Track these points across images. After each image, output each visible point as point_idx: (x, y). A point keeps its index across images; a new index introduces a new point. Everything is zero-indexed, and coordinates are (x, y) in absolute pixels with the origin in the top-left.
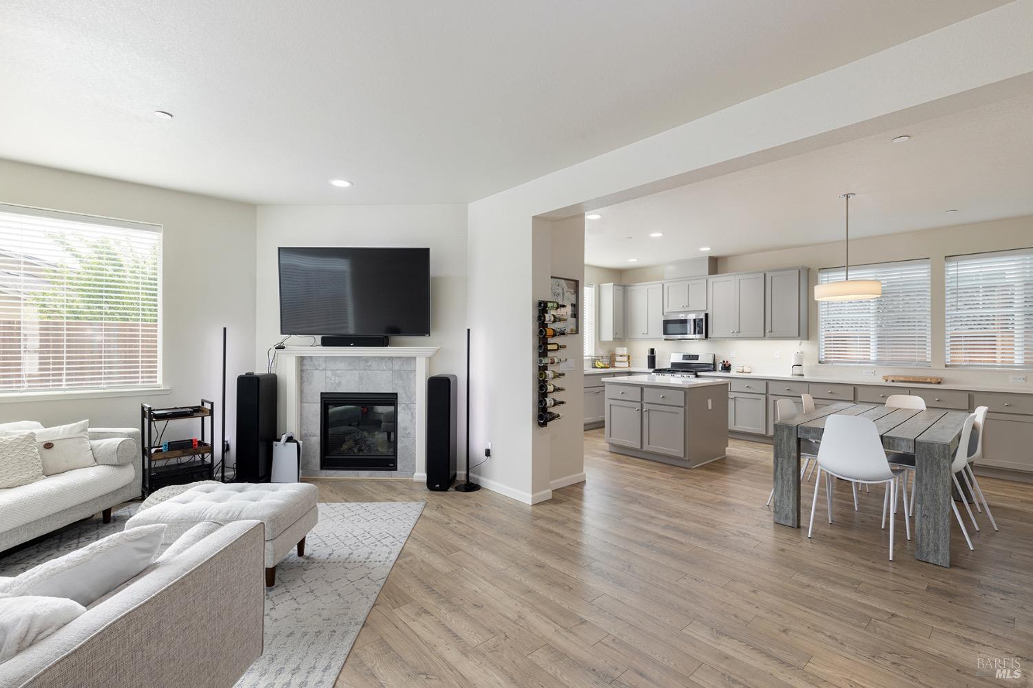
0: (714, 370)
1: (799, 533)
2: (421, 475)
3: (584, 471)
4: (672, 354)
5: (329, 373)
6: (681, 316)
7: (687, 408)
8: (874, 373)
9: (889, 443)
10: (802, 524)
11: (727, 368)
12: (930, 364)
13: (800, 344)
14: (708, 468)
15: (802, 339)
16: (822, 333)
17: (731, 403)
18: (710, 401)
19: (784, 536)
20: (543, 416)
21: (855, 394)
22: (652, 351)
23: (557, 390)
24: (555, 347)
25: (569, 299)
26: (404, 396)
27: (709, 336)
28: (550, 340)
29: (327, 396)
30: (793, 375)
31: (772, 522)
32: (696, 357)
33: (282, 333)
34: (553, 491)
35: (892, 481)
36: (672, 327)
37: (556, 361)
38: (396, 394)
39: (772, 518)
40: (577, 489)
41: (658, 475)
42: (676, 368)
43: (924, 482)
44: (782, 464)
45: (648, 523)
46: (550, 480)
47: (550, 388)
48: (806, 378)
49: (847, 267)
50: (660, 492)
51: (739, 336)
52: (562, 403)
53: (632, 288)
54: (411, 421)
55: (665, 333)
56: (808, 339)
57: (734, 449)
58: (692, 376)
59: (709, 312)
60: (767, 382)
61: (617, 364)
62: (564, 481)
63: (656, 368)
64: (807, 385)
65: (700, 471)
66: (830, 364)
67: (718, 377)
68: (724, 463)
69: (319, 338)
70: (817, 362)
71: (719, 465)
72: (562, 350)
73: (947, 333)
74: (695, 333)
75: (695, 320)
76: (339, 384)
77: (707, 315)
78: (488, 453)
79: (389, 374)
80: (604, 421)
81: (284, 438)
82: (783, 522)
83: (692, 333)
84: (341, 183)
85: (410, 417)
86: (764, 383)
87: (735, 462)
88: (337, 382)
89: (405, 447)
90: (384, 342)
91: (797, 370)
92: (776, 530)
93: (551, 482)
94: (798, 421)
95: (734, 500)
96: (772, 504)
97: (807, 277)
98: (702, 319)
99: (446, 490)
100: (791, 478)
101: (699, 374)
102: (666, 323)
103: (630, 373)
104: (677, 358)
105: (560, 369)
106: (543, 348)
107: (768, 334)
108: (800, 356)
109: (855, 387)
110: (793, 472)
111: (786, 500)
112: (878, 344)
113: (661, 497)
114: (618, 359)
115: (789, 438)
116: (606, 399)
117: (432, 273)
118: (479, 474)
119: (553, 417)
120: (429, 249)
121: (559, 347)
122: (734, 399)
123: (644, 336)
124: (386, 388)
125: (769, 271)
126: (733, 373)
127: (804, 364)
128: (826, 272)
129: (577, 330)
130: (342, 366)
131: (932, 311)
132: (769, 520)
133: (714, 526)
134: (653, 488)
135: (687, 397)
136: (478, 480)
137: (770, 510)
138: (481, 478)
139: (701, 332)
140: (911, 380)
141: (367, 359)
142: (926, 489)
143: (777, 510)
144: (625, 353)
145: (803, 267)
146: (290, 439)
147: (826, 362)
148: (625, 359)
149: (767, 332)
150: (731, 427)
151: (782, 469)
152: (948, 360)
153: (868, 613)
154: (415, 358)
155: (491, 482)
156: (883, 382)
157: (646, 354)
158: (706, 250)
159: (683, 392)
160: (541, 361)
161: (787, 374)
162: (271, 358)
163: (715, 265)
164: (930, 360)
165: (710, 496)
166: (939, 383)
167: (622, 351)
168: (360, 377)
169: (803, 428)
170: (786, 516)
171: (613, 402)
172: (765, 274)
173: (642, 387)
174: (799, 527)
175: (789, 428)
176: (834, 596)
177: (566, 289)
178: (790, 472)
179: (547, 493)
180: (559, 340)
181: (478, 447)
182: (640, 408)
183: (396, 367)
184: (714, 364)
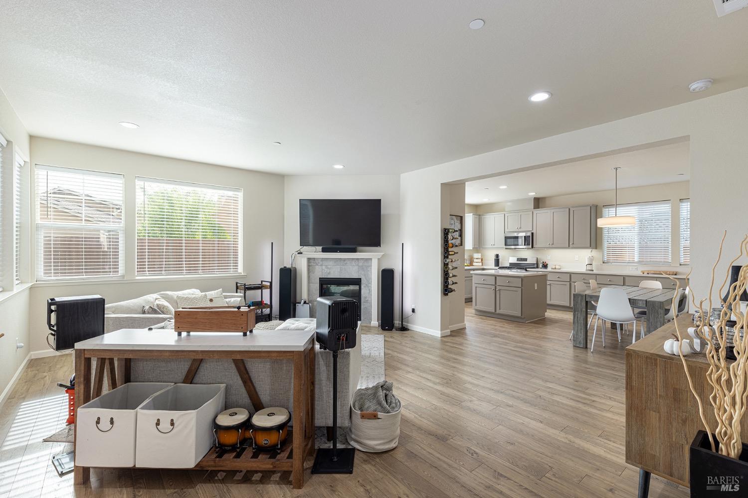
0: (537, 267)
1: (587, 351)
2: (375, 322)
3: (465, 322)
4: (510, 258)
5: (324, 267)
6: (515, 235)
7: (523, 288)
8: (637, 269)
9: (633, 302)
10: (588, 347)
11: (545, 266)
12: (671, 264)
13: (591, 251)
14: (535, 323)
15: (592, 248)
16: (605, 244)
17: (548, 287)
18: (536, 285)
19: (578, 351)
20: (446, 290)
21: (624, 281)
22: (497, 256)
23: (454, 276)
24: (453, 253)
25: (457, 227)
26: (365, 279)
27: (534, 246)
28: (450, 249)
29: (322, 280)
30: (587, 270)
31: (572, 346)
32: (526, 260)
33: (301, 245)
34: (451, 331)
35: (635, 321)
36: (510, 241)
37: (454, 260)
38: (361, 279)
39: (572, 344)
40: (462, 331)
41: (506, 325)
42: (512, 266)
43: (651, 321)
44: (578, 314)
45: (506, 345)
46: (450, 325)
47: (451, 275)
48: (595, 272)
49: (616, 205)
50: (509, 333)
51: (553, 246)
52: (456, 283)
53: (485, 216)
54: (369, 293)
55: (505, 245)
56: (596, 249)
57: (550, 314)
58: (524, 271)
59: (534, 231)
60: (570, 274)
61: (474, 264)
62: (455, 327)
63: (500, 266)
64: (595, 276)
65: (531, 324)
66: (610, 264)
67: (540, 271)
68: (544, 321)
69: (320, 248)
70: (602, 263)
71: (542, 321)
72: (456, 255)
73: (681, 245)
74: (525, 245)
75: (525, 237)
76: (329, 273)
77: (532, 234)
78: (413, 311)
79: (356, 268)
80: (472, 298)
81: (303, 302)
82: (578, 346)
83: (523, 244)
84: (338, 167)
85: (368, 291)
86: (569, 275)
87: (550, 320)
88: (328, 272)
89: (365, 308)
90: (354, 250)
91: (589, 267)
92: (574, 349)
93: (450, 327)
94: (587, 292)
95: (551, 337)
96: (572, 338)
97: (596, 211)
98: (529, 236)
99: (391, 330)
100: (582, 322)
101: (528, 269)
102: (506, 238)
103: (483, 269)
104: (513, 260)
105: (454, 265)
106: (446, 253)
107: (571, 246)
108: (592, 259)
109: (624, 277)
110: (584, 319)
111: (579, 334)
112: (640, 252)
113: (510, 335)
114: (475, 260)
115: (581, 301)
116: (473, 284)
117: (382, 212)
118: (408, 322)
119: (452, 291)
120: (380, 200)
121: (455, 253)
122: (550, 285)
123: (491, 246)
124: (354, 275)
125: (572, 207)
126: (549, 269)
127: (594, 263)
128: (607, 208)
129: (461, 244)
130: (331, 263)
131: (672, 232)
132: (571, 345)
133: (541, 347)
134: (505, 331)
135: (523, 282)
136: (407, 326)
137: (571, 341)
138: (409, 325)
139: (528, 244)
140: (658, 273)
141: (345, 260)
142: (652, 325)
143: (575, 339)
144: (480, 257)
145: (593, 205)
146: (305, 303)
147: (607, 262)
148: (480, 260)
149: (570, 245)
150: (548, 302)
151: (578, 318)
152: (682, 261)
153: (617, 377)
154: (371, 259)
155: (415, 326)
156: (641, 274)
157: (493, 258)
158: (532, 194)
159: (520, 279)
160: (446, 261)
161: (583, 269)
162: (293, 259)
163: (538, 203)
164: (670, 261)
165: (538, 335)
166: (676, 274)
167: (476, 256)
168: (340, 269)
169: (589, 295)
170: (580, 342)
171: (478, 285)
172: (569, 209)
173: (496, 276)
174: (586, 348)
175: (582, 296)
176: (601, 371)
177: (456, 220)
178: (582, 319)
179: (448, 332)
180: (454, 249)
181: (408, 308)
182: (494, 288)
183: (361, 264)
184: (537, 264)
